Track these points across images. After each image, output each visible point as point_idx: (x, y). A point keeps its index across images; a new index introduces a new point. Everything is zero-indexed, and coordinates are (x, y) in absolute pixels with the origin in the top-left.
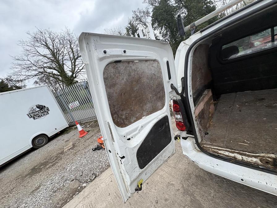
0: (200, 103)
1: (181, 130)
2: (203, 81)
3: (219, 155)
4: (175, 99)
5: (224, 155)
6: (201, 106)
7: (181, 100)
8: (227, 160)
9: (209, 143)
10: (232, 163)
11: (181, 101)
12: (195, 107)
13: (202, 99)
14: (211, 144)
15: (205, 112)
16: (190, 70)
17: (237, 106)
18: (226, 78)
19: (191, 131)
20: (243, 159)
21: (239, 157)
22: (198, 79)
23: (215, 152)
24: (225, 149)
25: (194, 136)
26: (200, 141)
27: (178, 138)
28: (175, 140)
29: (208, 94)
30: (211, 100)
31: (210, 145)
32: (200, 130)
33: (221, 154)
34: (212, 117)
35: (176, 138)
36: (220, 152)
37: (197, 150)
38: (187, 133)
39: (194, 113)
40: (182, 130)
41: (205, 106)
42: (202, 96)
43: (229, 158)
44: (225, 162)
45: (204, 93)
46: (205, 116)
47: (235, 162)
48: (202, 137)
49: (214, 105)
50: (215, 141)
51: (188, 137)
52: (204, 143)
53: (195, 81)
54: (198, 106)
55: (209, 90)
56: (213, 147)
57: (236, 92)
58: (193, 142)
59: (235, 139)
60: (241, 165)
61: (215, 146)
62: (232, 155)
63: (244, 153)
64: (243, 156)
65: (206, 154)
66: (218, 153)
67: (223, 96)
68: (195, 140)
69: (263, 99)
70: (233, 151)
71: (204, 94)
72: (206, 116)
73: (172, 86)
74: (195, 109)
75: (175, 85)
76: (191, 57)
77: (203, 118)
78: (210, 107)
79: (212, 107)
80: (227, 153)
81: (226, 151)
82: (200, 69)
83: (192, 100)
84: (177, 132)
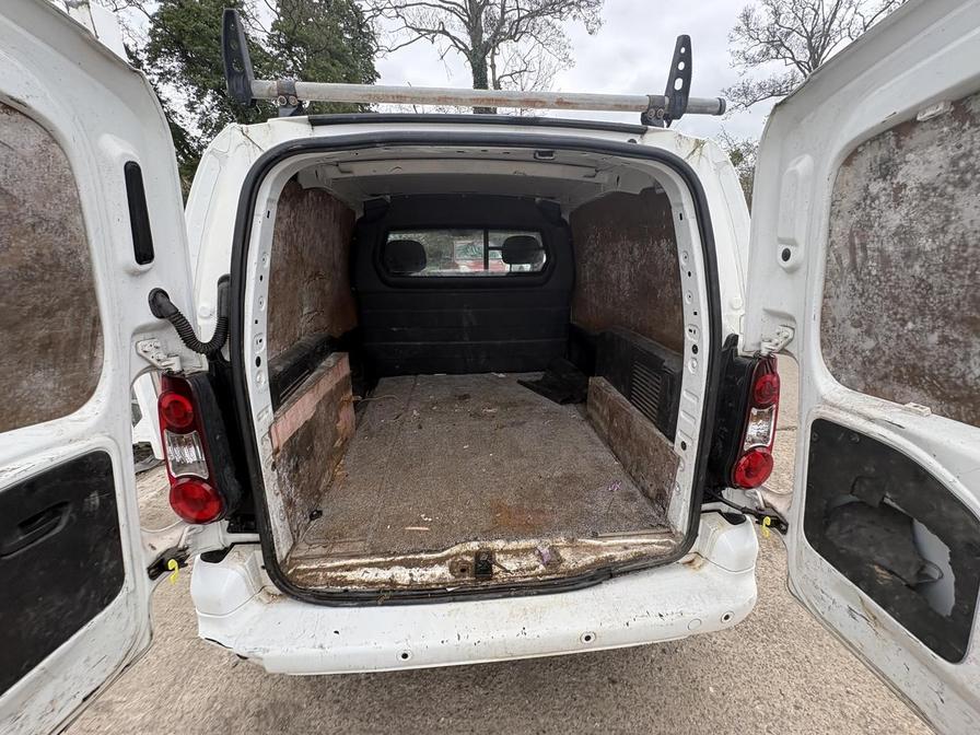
0: (301, 395)
1: (198, 521)
2: (324, 322)
3: (346, 591)
4: (176, 368)
5: (362, 582)
6: (303, 408)
7: (209, 374)
8: (369, 599)
9: (319, 550)
10: (383, 605)
11: (204, 381)
12: (274, 410)
13: (311, 383)
14: (324, 552)
15: (320, 432)
16: (262, 254)
17: (415, 412)
18: (395, 329)
19: (247, 515)
20: (412, 581)
21: (402, 575)
22: (306, 310)
23: (334, 581)
24: (367, 561)
25: (255, 537)
26: (282, 549)
27: (172, 564)
28: (153, 577)
29: (335, 370)
30: (346, 390)
31: (323, 556)
32: (289, 503)
33: (353, 583)
34: (343, 450)
35: (158, 568)
36: (350, 576)
37: (269, 594)
38: (231, 530)
39: (270, 433)
40: (203, 520)
41: (323, 408)
42: (315, 373)
43: (377, 588)
44: (362, 609)
45: (323, 364)
46: (318, 448)
47: (392, 598)
48: (295, 535)
49: (356, 411)
50: (341, 536)
51: (233, 544)
52: (301, 558)
53: (292, 312)
54: (289, 407)
55: (342, 354)
56: (329, 565)
57: (416, 374)
58: (253, 562)
59: (399, 518)
60: (405, 601)
61: (340, 556)
62: (384, 575)
63: (417, 557)
64: (414, 571)
65: (302, 600)
66: (344, 582)
67: (384, 381)
68: (260, 552)
69: (466, 397)
70: (388, 559)
71: (322, 368)
72: (323, 445)
73: (160, 298)
74: (275, 419)
75: (178, 300)
76: (270, 200)
77: (310, 455)
78: (341, 416)
79: (347, 414)
80: (372, 575)
81: (370, 565)
82: (317, 274)
83: (264, 378)
84: (176, 534)
